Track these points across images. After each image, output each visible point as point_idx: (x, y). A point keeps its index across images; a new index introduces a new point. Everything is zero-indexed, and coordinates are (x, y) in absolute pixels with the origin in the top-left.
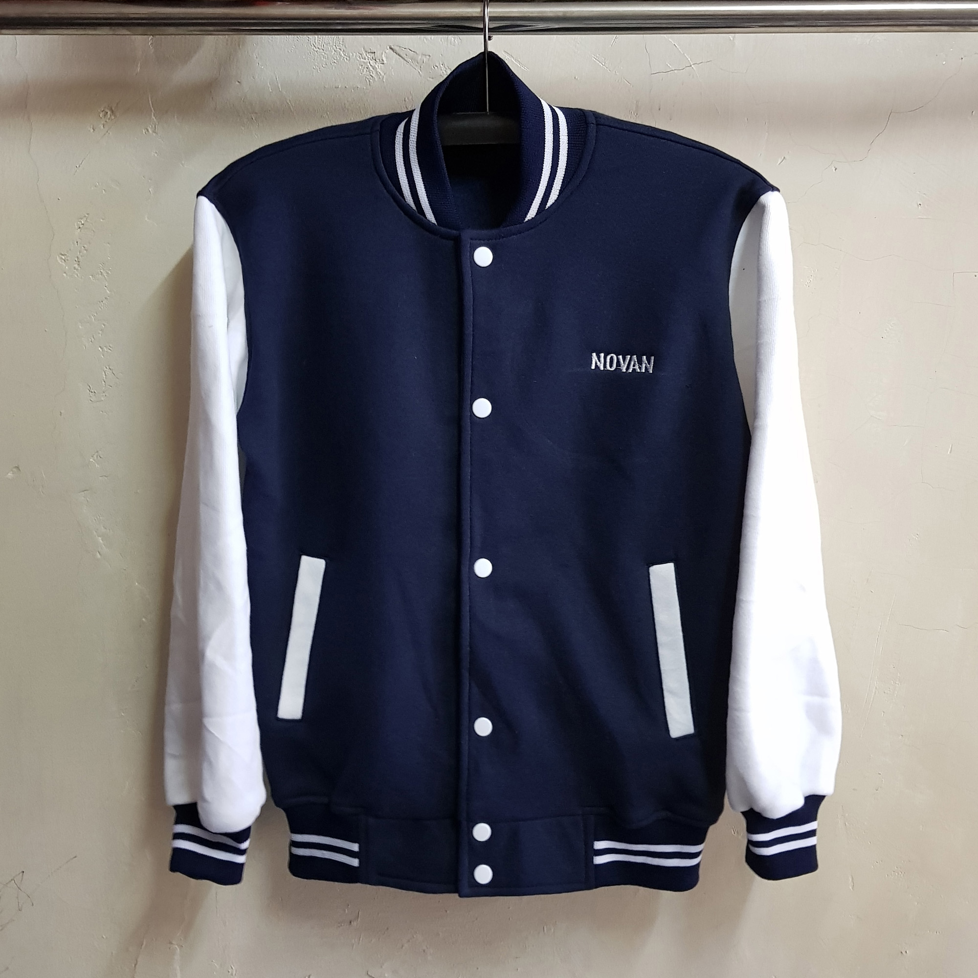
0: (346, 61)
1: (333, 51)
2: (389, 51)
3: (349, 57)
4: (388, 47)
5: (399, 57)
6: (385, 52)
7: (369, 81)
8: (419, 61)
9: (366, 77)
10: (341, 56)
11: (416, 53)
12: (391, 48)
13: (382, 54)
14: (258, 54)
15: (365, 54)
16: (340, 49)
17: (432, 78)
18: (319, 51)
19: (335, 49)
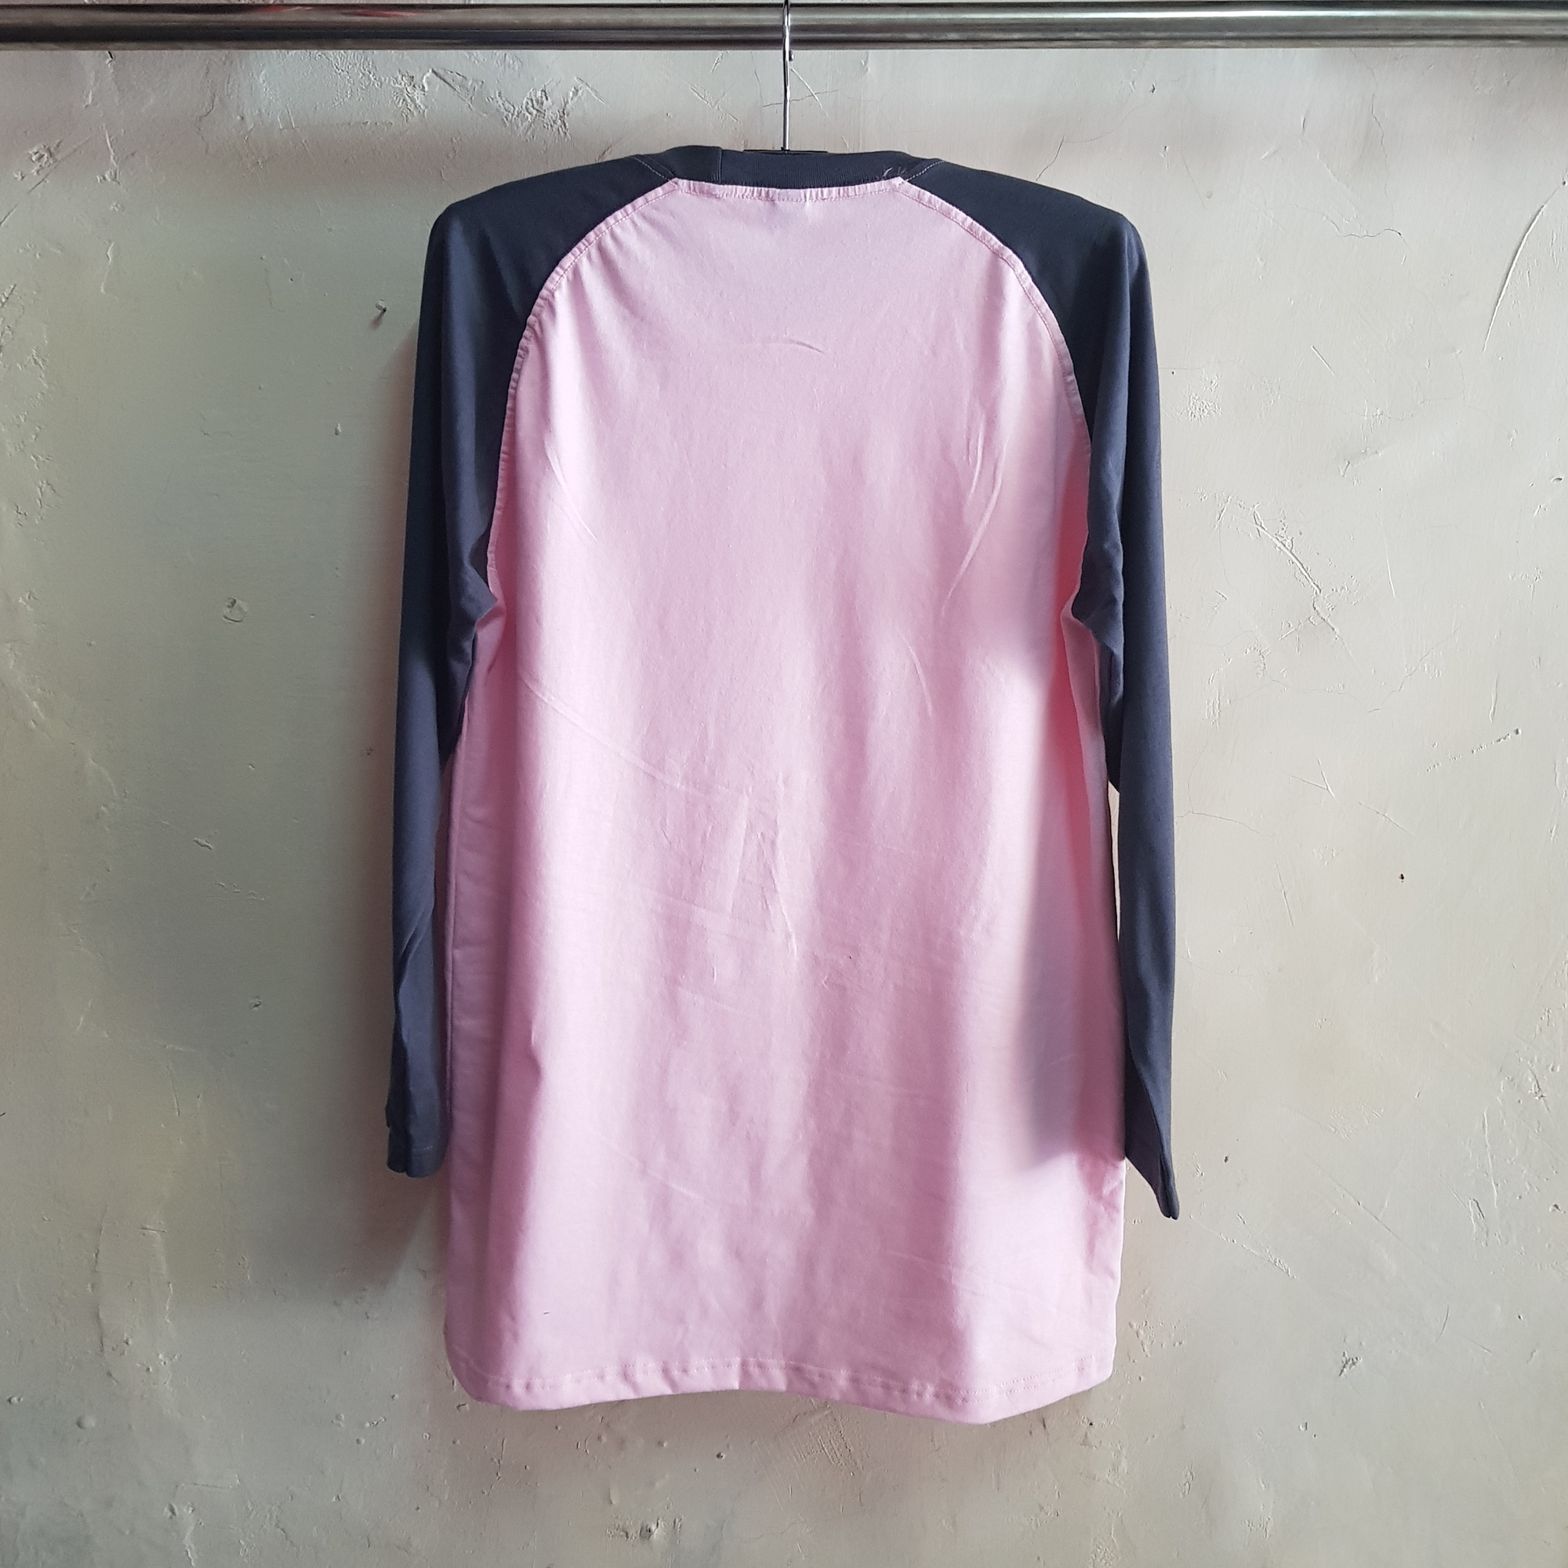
0: (376, 85)
1: (361, 75)
2: (429, 74)
3: (381, 82)
4: (430, 71)
5: (442, 82)
6: (427, 78)
7: (407, 116)
8: (469, 87)
9: (402, 112)
10: (369, 79)
11: (466, 78)
12: (433, 71)
13: (422, 78)
14: (266, 78)
15: (400, 78)
16: (370, 73)
17: (487, 113)
18: (342, 73)
19: (363, 71)
